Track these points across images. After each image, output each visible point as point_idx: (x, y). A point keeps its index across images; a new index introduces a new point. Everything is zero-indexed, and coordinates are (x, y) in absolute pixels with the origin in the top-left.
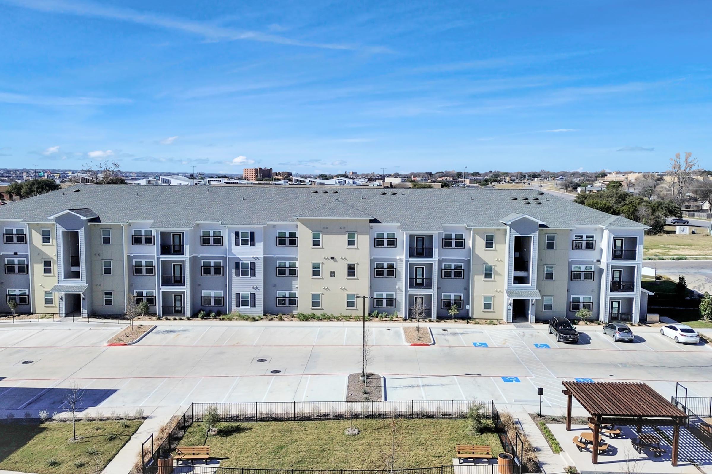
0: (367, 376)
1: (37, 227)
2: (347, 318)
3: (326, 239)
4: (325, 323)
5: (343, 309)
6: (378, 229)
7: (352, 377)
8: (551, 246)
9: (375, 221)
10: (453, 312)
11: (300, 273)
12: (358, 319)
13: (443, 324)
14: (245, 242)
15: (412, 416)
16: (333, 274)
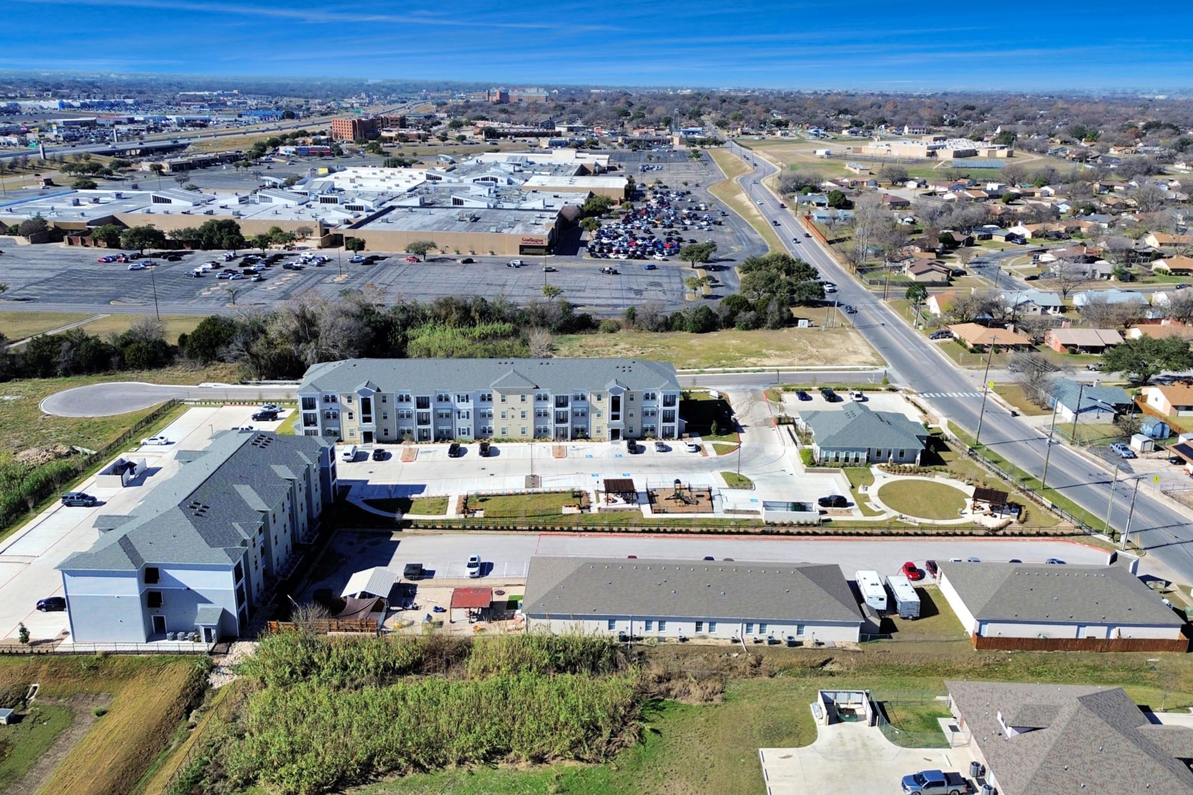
0: (533, 476)
1: (344, 395)
2: (521, 441)
3: (509, 398)
4: (509, 444)
5: (519, 435)
6: (537, 392)
7: (527, 477)
8: (632, 399)
9: (537, 387)
10: (579, 436)
11: (494, 416)
12: (527, 441)
13: (574, 443)
14: (463, 401)
15: (550, 493)
16: (513, 417)
